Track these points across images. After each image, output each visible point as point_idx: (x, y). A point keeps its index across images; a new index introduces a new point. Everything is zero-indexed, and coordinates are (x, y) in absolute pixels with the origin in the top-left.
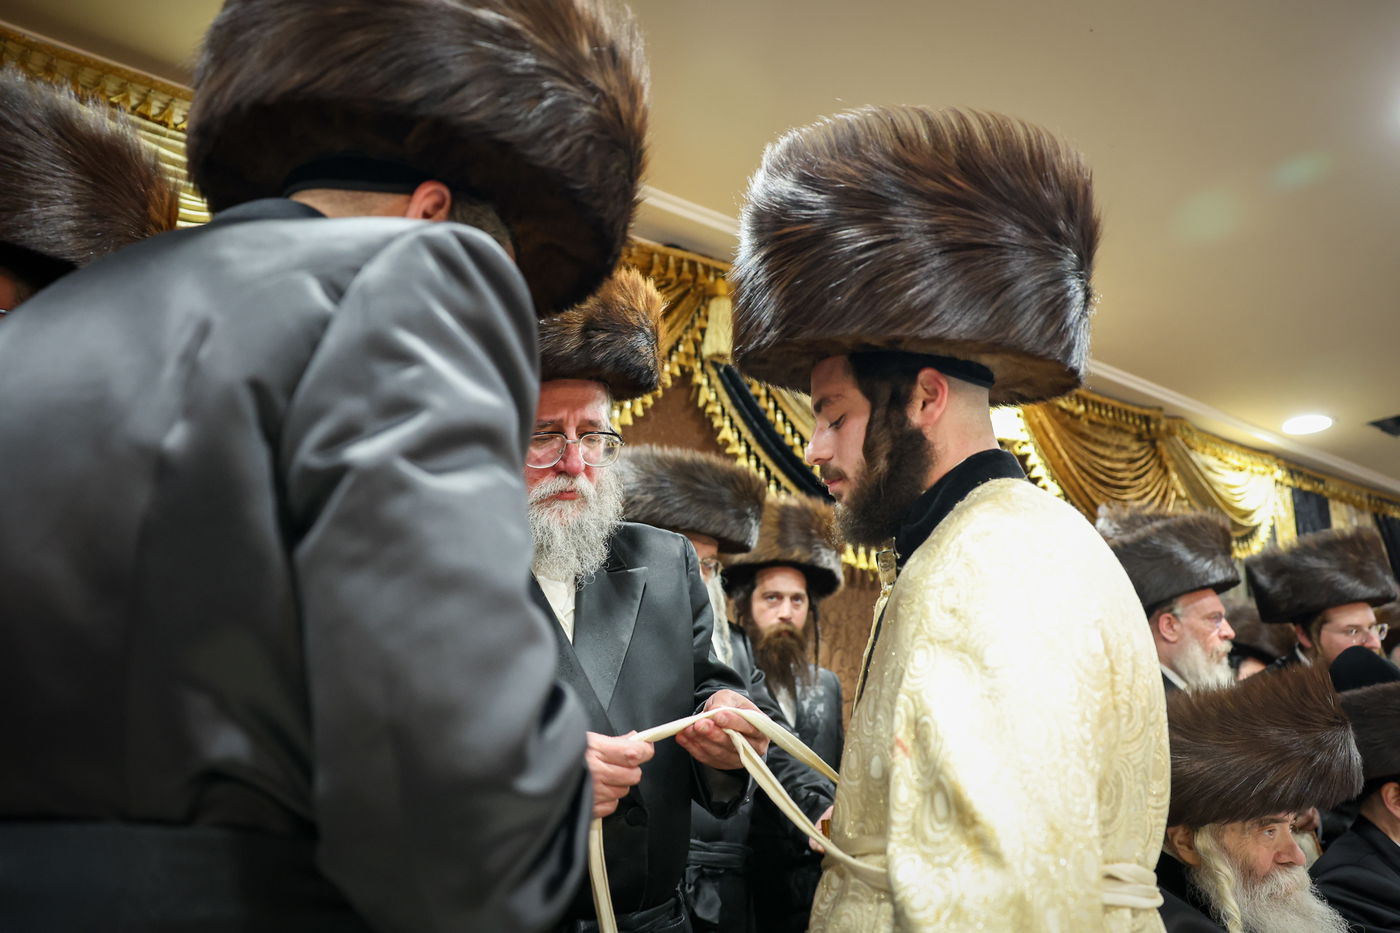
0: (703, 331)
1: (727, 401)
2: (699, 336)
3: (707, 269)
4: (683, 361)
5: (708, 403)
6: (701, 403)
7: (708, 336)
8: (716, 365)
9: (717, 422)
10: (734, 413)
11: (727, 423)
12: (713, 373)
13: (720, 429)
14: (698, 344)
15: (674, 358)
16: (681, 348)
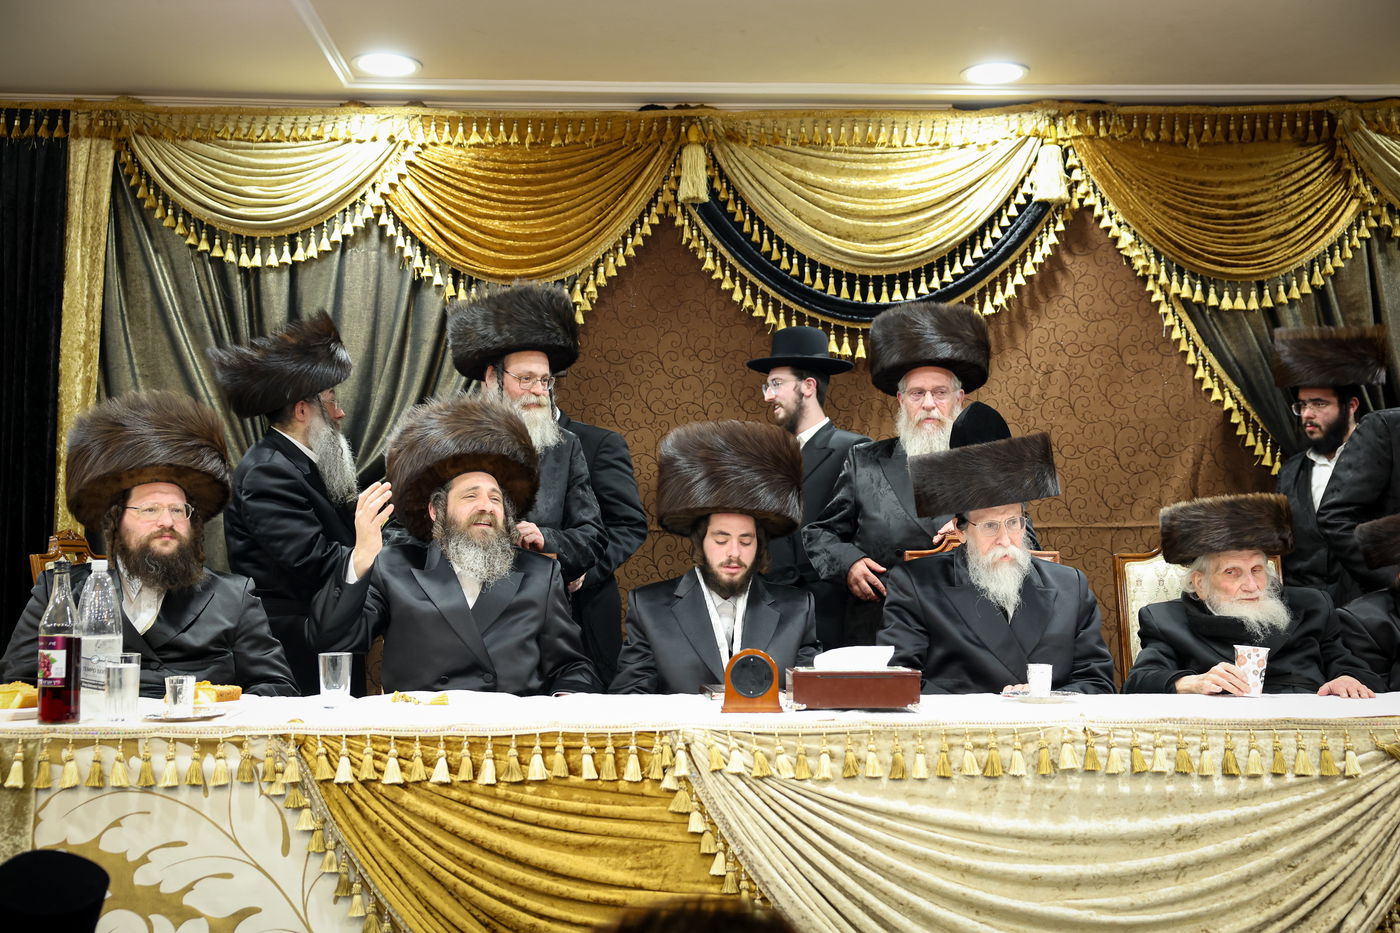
0: (678, 179)
1: (708, 233)
2: (673, 185)
3: (678, 120)
4: (662, 212)
5: (689, 241)
6: (684, 242)
7: (683, 184)
8: (694, 206)
9: (700, 256)
10: (716, 243)
11: (709, 255)
12: (694, 212)
13: (704, 260)
14: (675, 192)
15: (654, 210)
16: (660, 199)
